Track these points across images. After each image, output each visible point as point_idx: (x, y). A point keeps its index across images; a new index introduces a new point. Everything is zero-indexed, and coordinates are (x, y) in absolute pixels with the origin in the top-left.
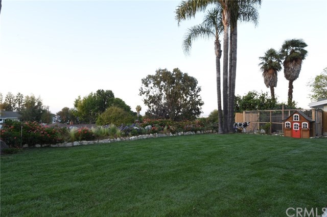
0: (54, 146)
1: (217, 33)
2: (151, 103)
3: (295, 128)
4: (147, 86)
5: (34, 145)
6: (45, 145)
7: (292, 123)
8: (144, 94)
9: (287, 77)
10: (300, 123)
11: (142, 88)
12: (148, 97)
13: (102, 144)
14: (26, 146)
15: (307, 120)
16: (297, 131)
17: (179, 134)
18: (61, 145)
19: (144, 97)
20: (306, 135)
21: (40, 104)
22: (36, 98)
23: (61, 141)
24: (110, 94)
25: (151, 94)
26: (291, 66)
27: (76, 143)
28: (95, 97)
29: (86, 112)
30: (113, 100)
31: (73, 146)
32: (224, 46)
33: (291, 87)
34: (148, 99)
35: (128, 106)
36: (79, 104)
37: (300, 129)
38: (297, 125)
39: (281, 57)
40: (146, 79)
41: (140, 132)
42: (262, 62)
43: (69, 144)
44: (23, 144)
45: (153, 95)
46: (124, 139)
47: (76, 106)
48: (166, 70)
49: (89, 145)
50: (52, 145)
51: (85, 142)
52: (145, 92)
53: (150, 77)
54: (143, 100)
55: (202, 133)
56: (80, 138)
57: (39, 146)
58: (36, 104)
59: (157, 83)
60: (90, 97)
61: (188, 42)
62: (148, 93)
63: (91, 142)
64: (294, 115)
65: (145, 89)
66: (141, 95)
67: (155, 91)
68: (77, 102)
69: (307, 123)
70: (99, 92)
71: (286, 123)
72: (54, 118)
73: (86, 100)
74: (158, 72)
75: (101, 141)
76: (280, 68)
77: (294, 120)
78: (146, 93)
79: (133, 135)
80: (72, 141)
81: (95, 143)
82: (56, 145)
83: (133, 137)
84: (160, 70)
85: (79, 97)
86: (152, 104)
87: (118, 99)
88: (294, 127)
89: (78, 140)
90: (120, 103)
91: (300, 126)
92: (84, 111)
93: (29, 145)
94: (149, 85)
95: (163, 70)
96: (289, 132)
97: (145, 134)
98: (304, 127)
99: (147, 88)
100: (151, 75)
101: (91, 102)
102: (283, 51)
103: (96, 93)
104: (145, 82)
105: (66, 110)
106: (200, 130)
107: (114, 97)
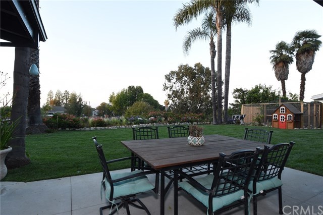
0: (78, 130)
1: (212, 35)
2: (174, 97)
3: (281, 120)
4: (170, 81)
5: (65, 128)
6: (72, 129)
7: (279, 115)
8: (167, 89)
9: (299, 69)
10: (286, 115)
11: (165, 83)
12: (172, 92)
13: (110, 129)
14: (60, 129)
15: (292, 112)
16: (283, 122)
17: (176, 124)
18: (82, 129)
19: (168, 92)
20: (290, 126)
21: (80, 100)
22: (78, 95)
23: (83, 127)
24: (140, 90)
25: (174, 89)
26: (303, 58)
27: (92, 128)
28: (126, 92)
29: (119, 107)
30: (142, 95)
31: (90, 130)
32: (218, 47)
33: (303, 79)
34: (171, 94)
35: (156, 101)
36: (113, 100)
37: (286, 121)
38: (283, 117)
39: (293, 49)
40: (169, 75)
41: (142, 122)
42: (273, 55)
43: (88, 129)
44: (58, 128)
45: (175, 90)
46: (128, 127)
47: (110, 101)
48: (187, 65)
49: (101, 129)
50: (76, 129)
51: (99, 128)
52: (168, 87)
53: (173, 73)
54: (167, 94)
55: (199, 123)
56: (95, 125)
57: (68, 129)
58: (78, 100)
59: (179, 79)
60: (122, 92)
61: (188, 44)
62: (171, 88)
63: (103, 128)
64: (281, 108)
65: (168, 84)
66: (165, 90)
67: (177, 86)
68: (111, 97)
69: (292, 115)
70: (130, 88)
71: (274, 115)
72: (94, 112)
73: (118, 96)
74: (181, 67)
75: (110, 128)
76: (292, 61)
77: (281, 113)
78: (169, 89)
79: (136, 124)
80: (90, 127)
81: (105, 129)
82: (79, 129)
83: (135, 125)
84: (182, 66)
85: (113, 93)
86: (175, 99)
87: (147, 94)
89: (94, 126)
90: (148, 98)
91: (286, 118)
92: (117, 105)
93: (62, 129)
94: (172, 81)
95: (184, 66)
96: (277, 123)
97: (145, 123)
99: (169, 83)
100: (174, 71)
101: (124, 97)
102: (295, 43)
103: (127, 89)
104: (168, 78)
105: (104, 105)
106: (197, 122)
107: (143, 92)
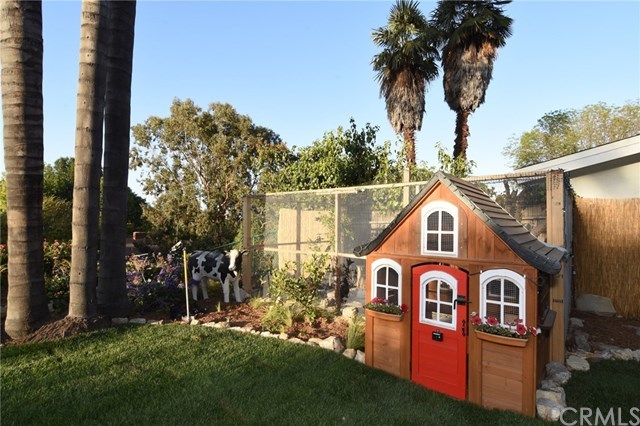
3: (431, 312)
7: (413, 270)
10: (467, 273)
16: (442, 335)
37: (465, 323)
38: (446, 292)
69: (520, 281)
76: (434, 70)
77: (425, 251)
88: (423, 300)
91: (467, 301)
98: (493, 311)
